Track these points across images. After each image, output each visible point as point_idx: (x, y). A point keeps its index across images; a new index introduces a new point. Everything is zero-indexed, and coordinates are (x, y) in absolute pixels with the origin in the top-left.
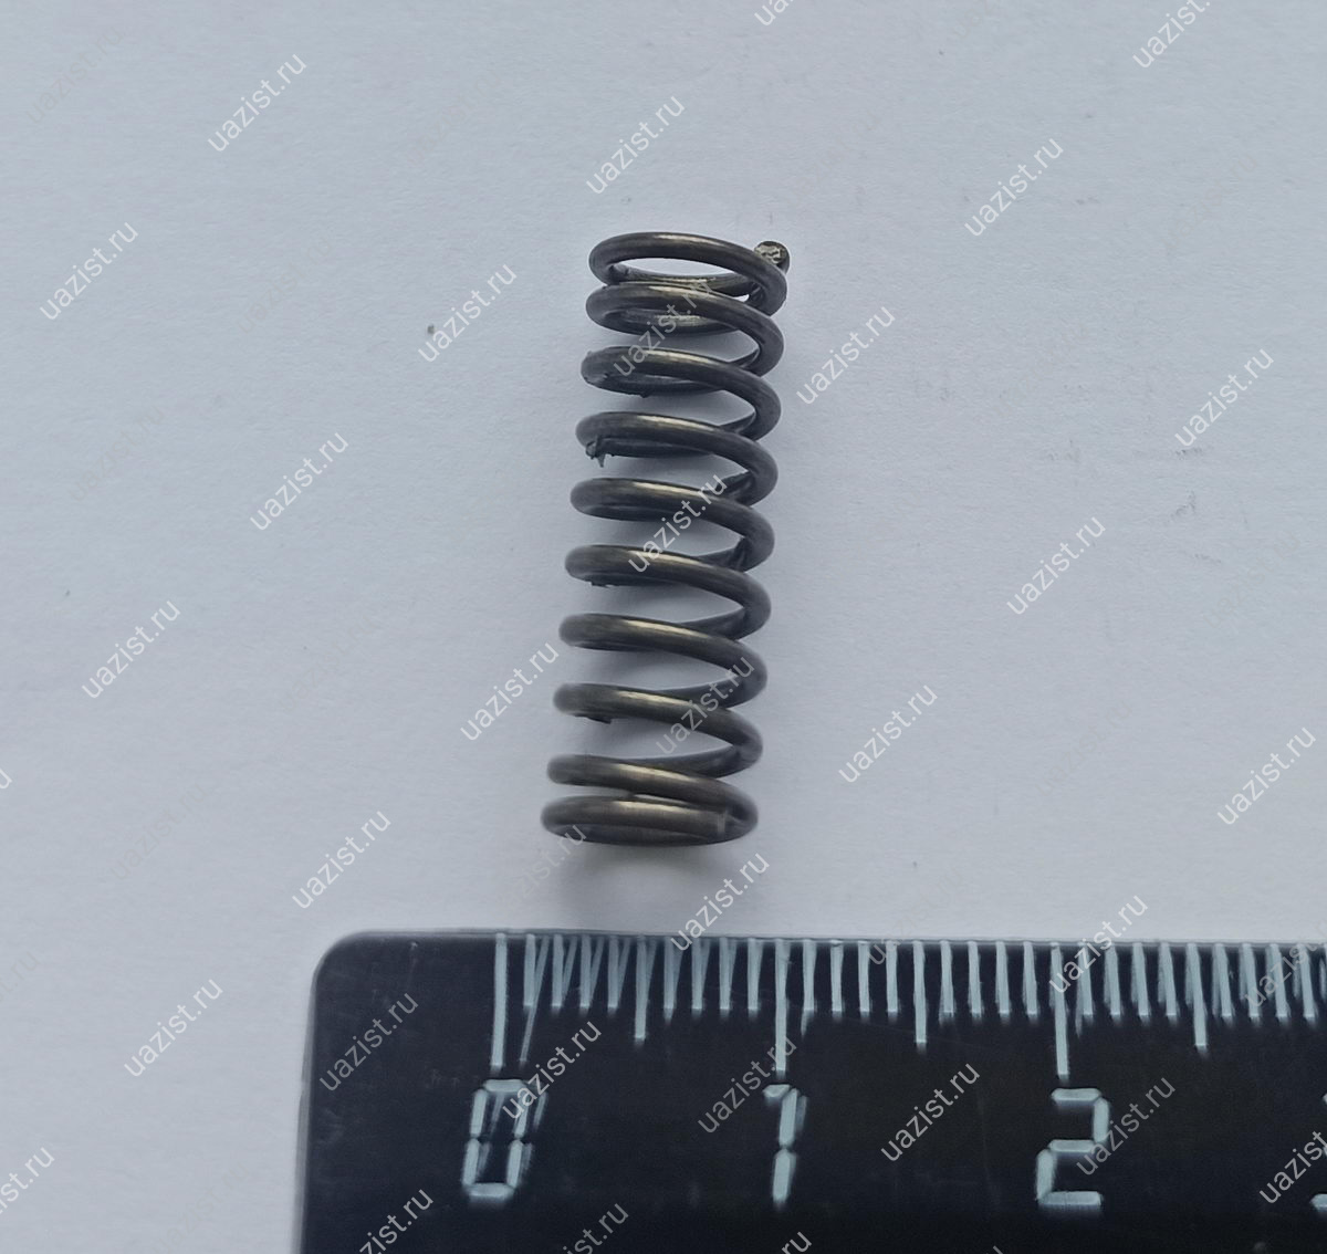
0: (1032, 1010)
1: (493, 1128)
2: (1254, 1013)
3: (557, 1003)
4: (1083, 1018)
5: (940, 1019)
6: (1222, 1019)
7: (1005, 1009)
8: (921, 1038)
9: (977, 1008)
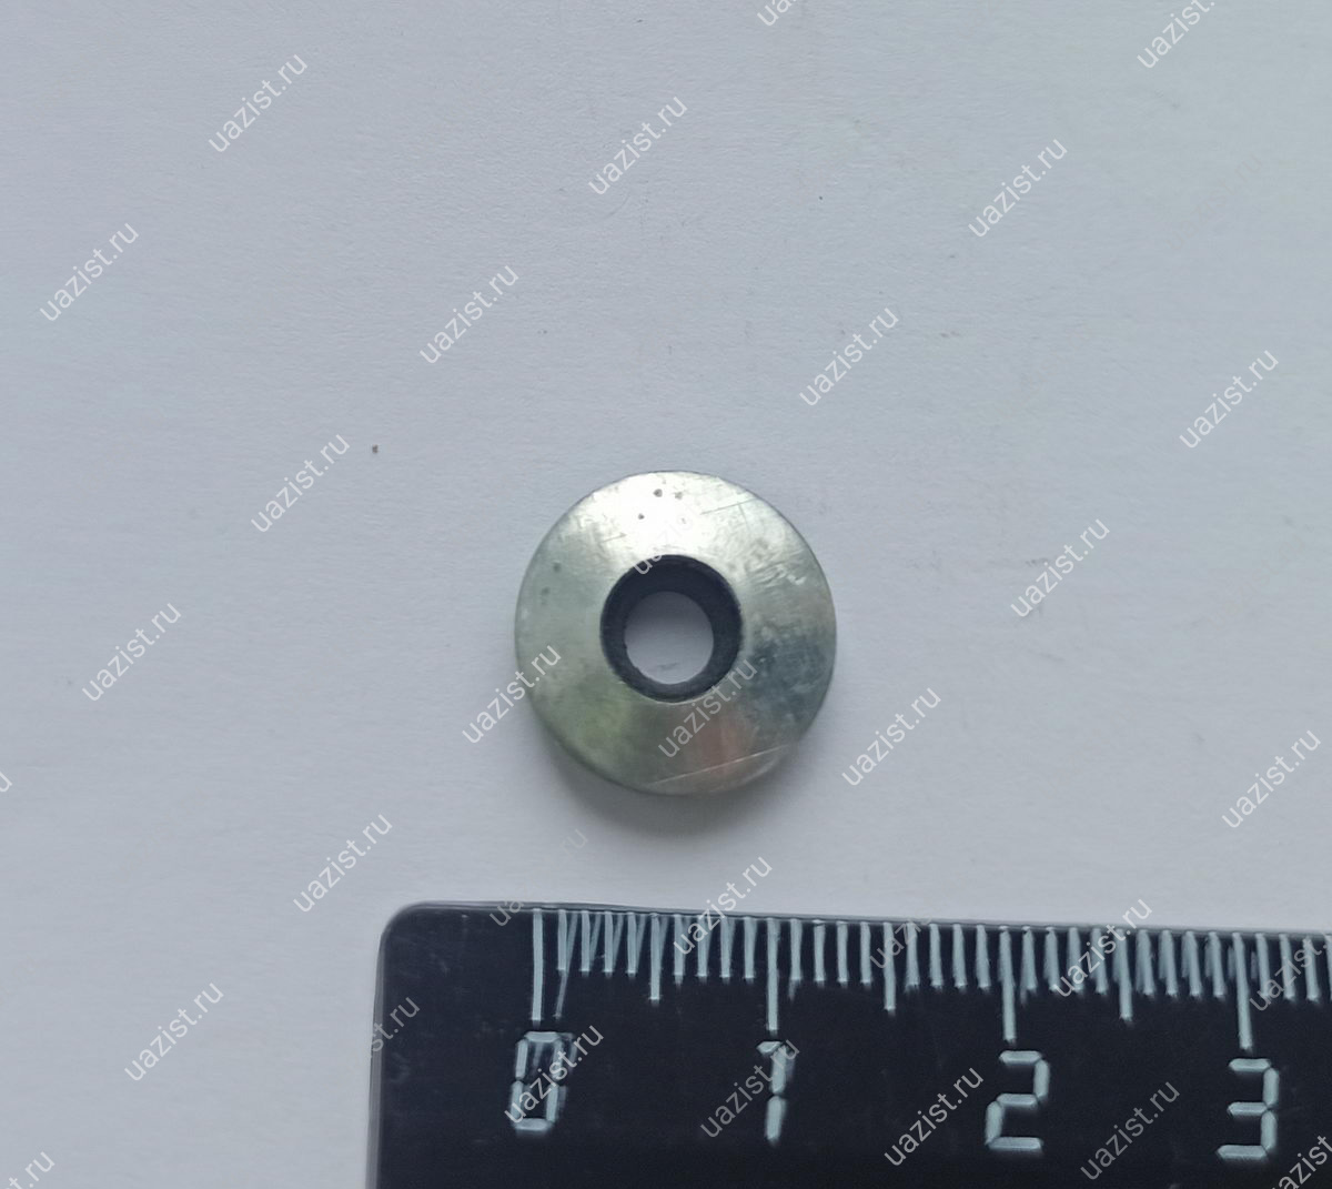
0: (984, 983)
3: (586, 968)
4: (1029, 993)
5: (907, 990)
6: (1144, 995)
7: (961, 983)
8: (890, 1005)
9: (937, 982)
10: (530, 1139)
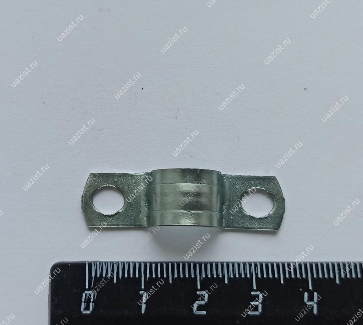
0: (193, 276)
1: (87, 300)
2: (237, 276)
3: (98, 276)
4: (203, 277)
5: (174, 278)
6: (231, 278)
7: (187, 276)
8: (170, 282)
9: (182, 276)
10: (86, 315)
